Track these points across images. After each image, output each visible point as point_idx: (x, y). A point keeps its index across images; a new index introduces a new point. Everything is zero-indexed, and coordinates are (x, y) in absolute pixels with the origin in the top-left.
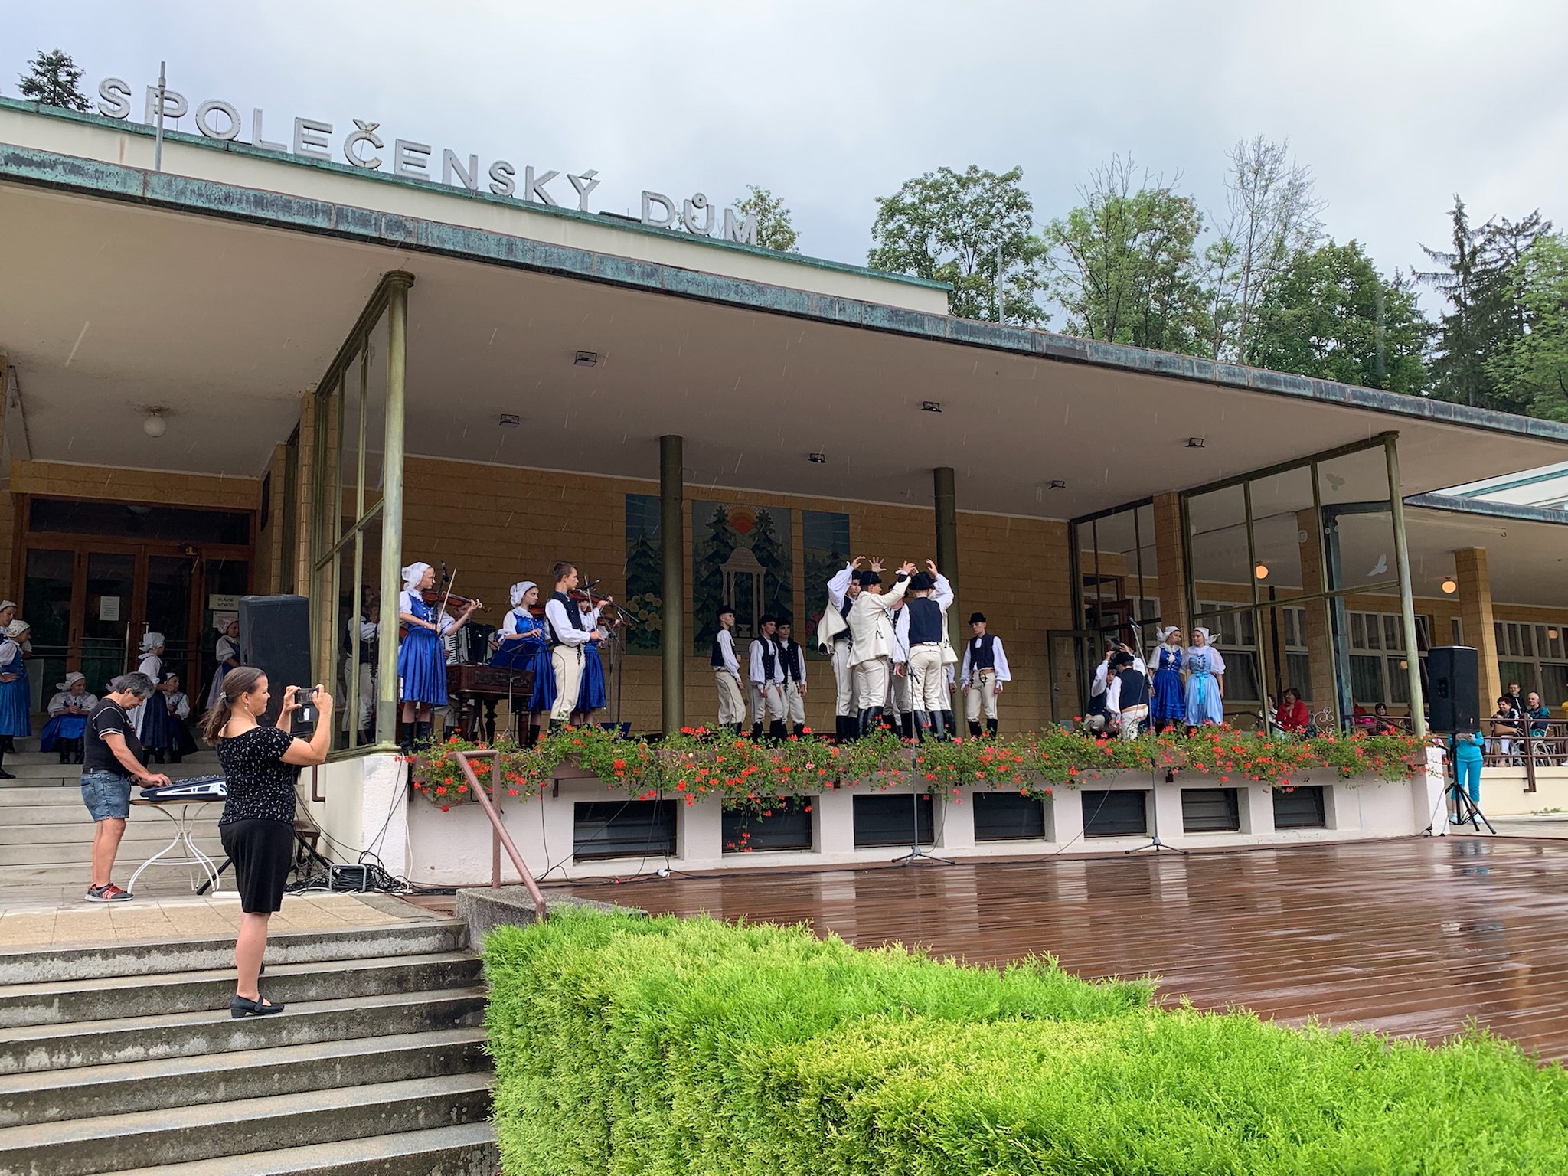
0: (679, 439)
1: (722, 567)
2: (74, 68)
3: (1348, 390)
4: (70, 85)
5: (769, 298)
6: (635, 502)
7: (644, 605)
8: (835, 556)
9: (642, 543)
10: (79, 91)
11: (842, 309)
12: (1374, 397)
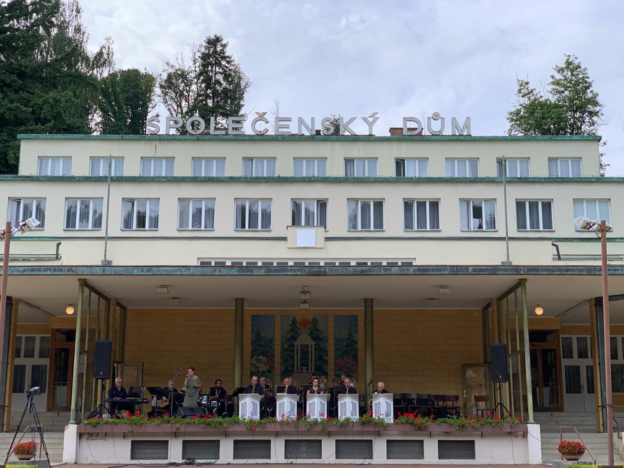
0: (243, 299)
1: (295, 343)
2: (224, 42)
3: (470, 268)
4: (223, 52)
5: (191, 271)
6: (255, 318)
7: (259, 361)
8: (350, 334)
9: (258, 335)
10: (227, 54)
11: (220, 271)
12: (487, 270)
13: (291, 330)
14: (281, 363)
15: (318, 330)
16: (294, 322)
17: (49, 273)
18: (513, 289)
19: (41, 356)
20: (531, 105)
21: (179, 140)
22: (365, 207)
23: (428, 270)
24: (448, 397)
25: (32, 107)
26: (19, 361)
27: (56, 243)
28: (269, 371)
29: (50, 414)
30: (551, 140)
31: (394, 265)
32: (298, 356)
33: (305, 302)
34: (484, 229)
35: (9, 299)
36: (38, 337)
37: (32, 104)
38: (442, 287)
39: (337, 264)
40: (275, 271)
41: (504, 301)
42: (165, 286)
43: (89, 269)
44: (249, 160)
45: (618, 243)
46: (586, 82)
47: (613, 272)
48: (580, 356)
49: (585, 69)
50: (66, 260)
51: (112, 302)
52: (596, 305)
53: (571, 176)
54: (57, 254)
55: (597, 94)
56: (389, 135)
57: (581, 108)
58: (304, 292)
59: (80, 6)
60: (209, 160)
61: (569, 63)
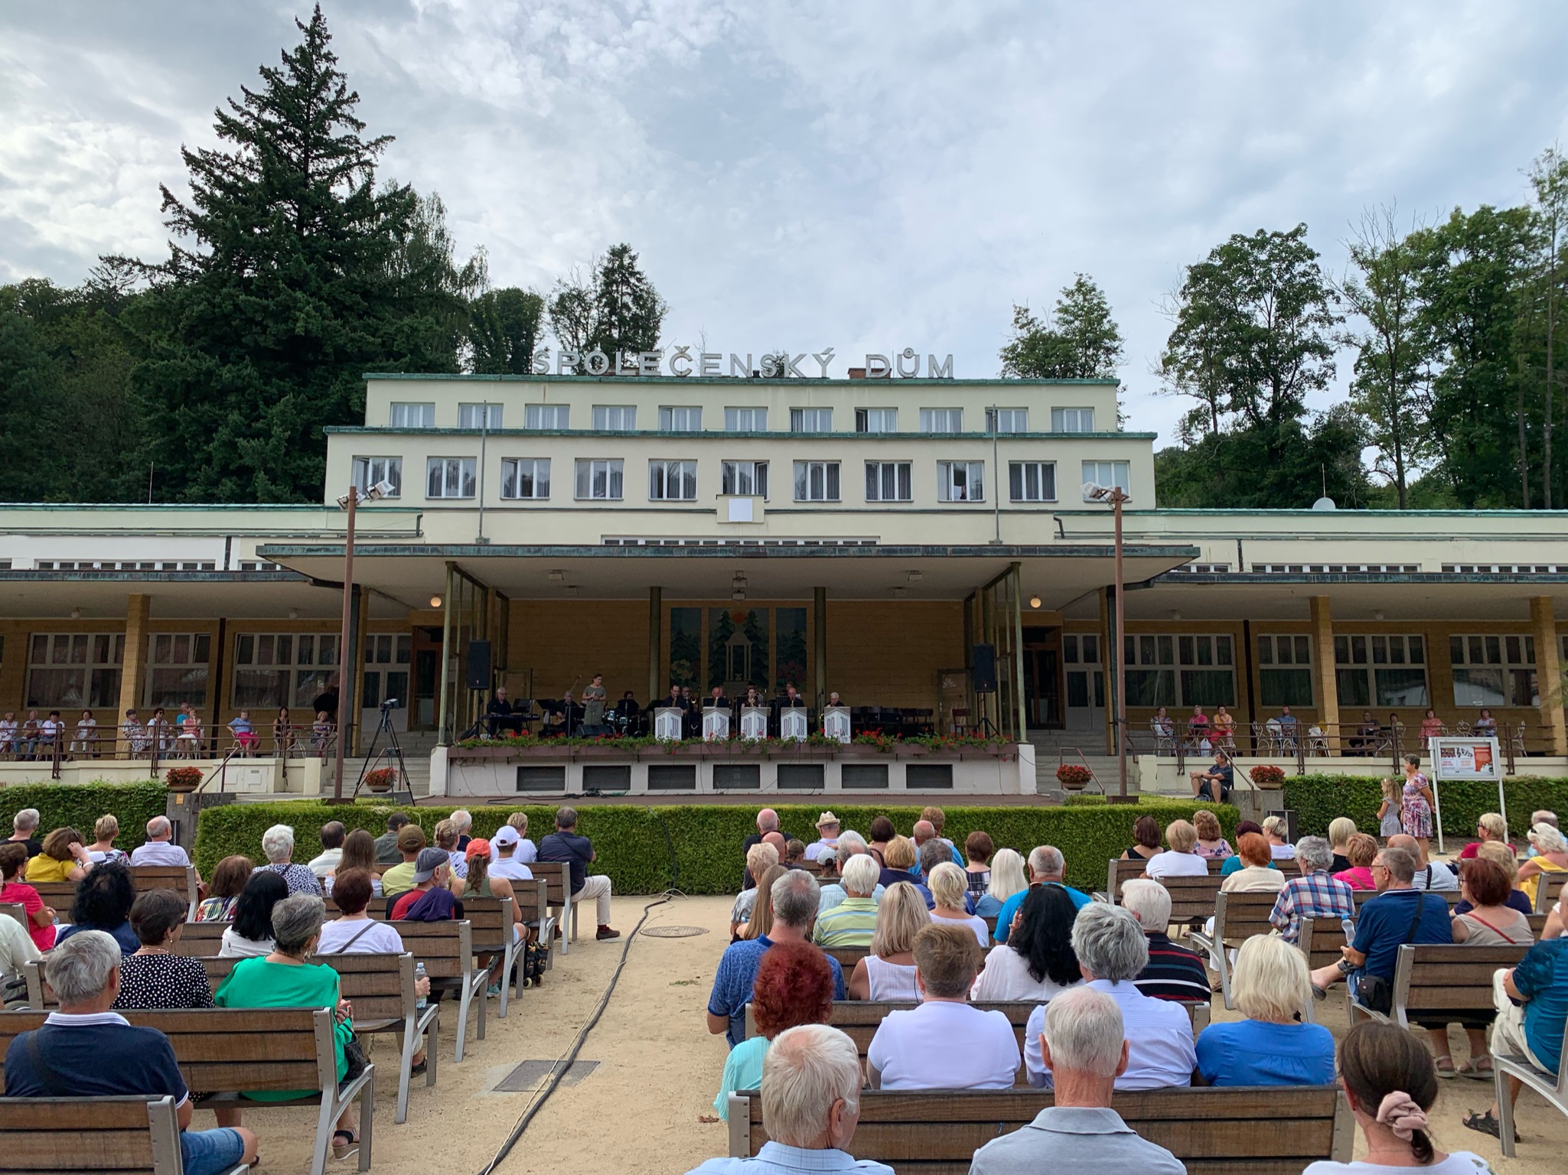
0: (660, 589)
1: (727, 643)
2: (633, 253)
3: (949, 549)
4: (632, 266)
5: (592, 553)
6: (676, 612)
7: (680, 666)
8: (796, 632)
9: (680, 633)
10: (636, 269)
11: (630, 552)
12: (970, 551)
13: (722, 627)
14: (710, 669)
15: (756, 627)
16: (726, 616)
17: (407, 553)
18: (1003, 575)
19: (399, 660)
20: (1031, 339)
21: (575, 382)
22: (816, 471)
23: (895, 551)
24: (920, 711)
25: (382, 337)
26: (370, 668)
27: (415, 515)
28: (694, 679)
29: (411, 734)
30: (1056, 384)
31: (853, 544)
32: (730, 660)
33: (739, 592)
34: (968, 499)
35: (356, 587)
36: (395, 636)
37: (381, 333)
38: (914, 572)
39: (780, 543)
40: (701, 552)
41: (992, 591)
42: (559, 571)
43: (459, 548)
44: (667, 409)
45: (1139, 518)
46: (1102, 309)
47: (1130, 554)
48: (1087, 660)
49: (1101, 292)
50: (429, 538)
51: (490, 592)
52: (1108, 596)
53: (1080, 431)
54: (418, 530)
55: (1116, 325)
56: (847, 377)
57: (1096, 343)
58: (738, 579)
59: (443, 202)
60: (615, 408)
61: (1080, 285)
